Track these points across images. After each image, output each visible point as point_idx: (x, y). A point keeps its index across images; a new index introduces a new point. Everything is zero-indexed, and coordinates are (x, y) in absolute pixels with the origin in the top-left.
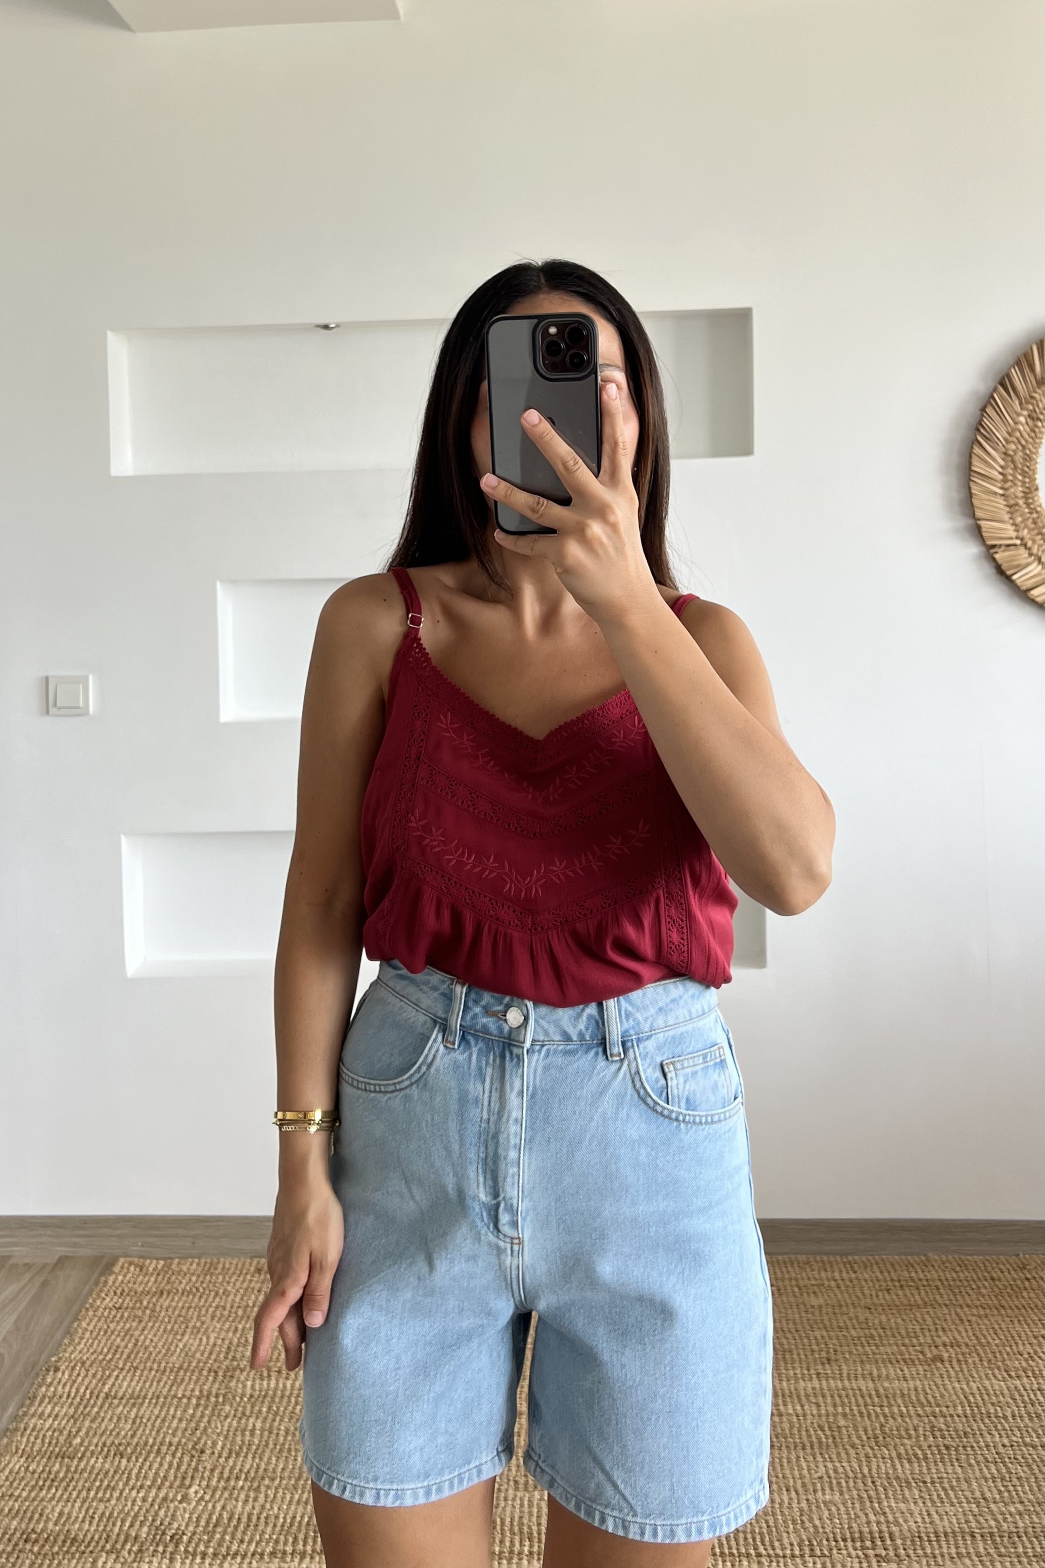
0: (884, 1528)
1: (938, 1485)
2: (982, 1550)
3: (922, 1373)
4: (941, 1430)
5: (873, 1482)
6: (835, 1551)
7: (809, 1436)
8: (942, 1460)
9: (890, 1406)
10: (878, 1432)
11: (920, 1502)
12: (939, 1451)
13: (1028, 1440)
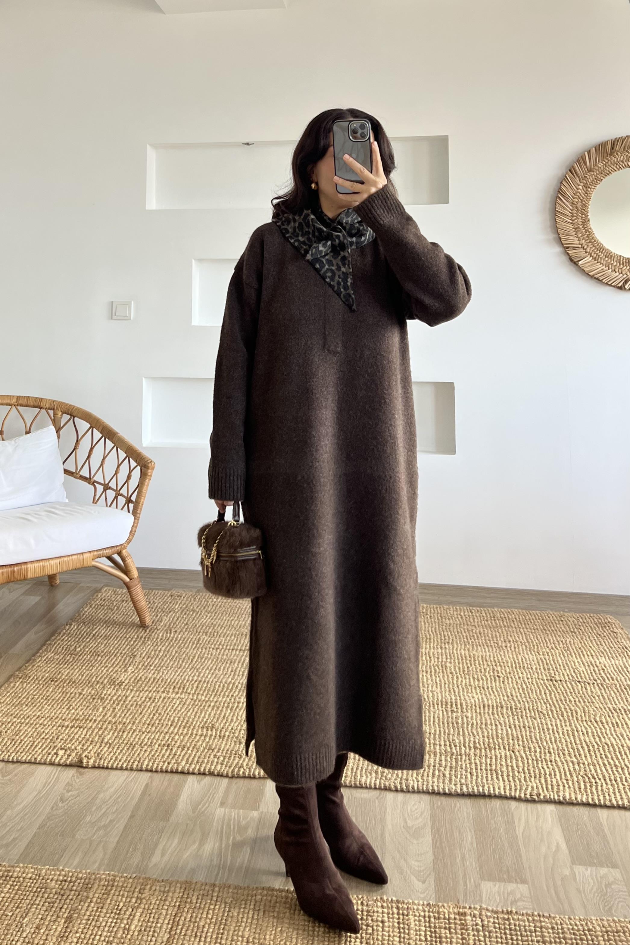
0: (458, 701)
1: (490, 689)
2: (505, 713)
3: (495, 650)
4: (497, 671)
5: (458, 686)
6: (432, 708)
7: (431, 669)
8: (495, 680)
9: (475, 660)
10: (466, 669)
11: (479, 694)
12: (495, 678)
13: (540, 677)
